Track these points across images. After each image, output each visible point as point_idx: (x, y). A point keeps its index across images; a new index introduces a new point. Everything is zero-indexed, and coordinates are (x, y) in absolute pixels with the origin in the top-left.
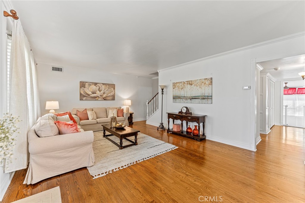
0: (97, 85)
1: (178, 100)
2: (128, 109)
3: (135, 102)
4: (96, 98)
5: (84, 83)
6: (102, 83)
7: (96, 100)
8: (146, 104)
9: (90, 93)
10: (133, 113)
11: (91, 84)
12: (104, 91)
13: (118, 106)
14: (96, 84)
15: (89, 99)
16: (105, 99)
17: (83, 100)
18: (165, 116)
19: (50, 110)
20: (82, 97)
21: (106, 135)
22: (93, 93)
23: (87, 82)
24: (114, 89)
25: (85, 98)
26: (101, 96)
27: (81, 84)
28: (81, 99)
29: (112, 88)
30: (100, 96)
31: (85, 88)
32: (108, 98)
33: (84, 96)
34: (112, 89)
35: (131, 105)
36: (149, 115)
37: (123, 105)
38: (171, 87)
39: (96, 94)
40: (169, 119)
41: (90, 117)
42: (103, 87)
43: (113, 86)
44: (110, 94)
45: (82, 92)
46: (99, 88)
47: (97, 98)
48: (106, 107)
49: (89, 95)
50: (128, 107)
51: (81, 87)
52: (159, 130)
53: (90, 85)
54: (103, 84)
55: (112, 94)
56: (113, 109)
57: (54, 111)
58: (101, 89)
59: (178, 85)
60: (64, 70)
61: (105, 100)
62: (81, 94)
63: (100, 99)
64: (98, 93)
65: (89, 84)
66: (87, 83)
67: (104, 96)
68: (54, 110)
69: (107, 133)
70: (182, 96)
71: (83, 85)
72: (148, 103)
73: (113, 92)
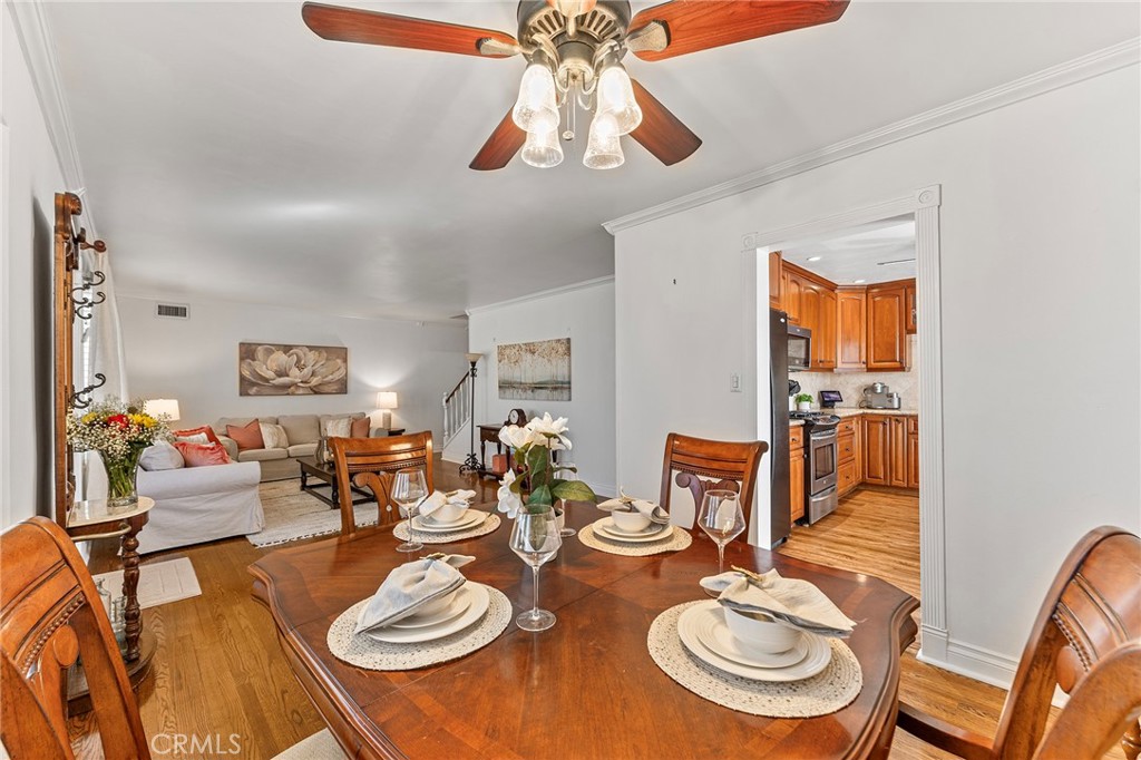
0: (291, 351)
2: (388, 419)
3: (411, 398)
4: (290, 387)
5: (253, 347)
6: (307, 346)
7: (288, 394)
8: (441, 404)
9: (270, 374)
10: (404, 430)
11: (271, 349)
12: (314, 368)
13: (355, 411)
14: (287, 349)
15: (268, 391)
16: (316, 391)
17: (249, 395)
18: (477, 432)
20: (247, 386)
21: (308, 483)
22: (280, 374)
23: (260, 345)
24: (345, 361)
25: (254, 390)
26: (306, 382)
27: (243, 349)
28: (243, 393)
29: (338, 358)
30: (302, 382)
31: (254, 360)
32: (326, 389)
33: (254, 384)
34: (339, 361)
35: (396, 406)
36: (449, 435)
37: (374, 407)
38: (494, 356)
39: (288, 376)
40: (483, 443)
41: (269, 442)
42: (312, 356)
43: (341, 353)
44: (331, 377)
45: (247, 373)
46: (299, 361)
48: (319, 413)
49: (267, 380)
50: (388, 411)
51: (242, 359)
52: (466, 472)
53: (269, 352)
54: (311, 348)
55: (338, 375)
56: (339, 418)
58: (302, 363)
59: (508, 351)
60: (191, 312)
61: (316, 393)
62: (242, 378)
63: (301, 391)
64: (295, 375)
65: (266, 350)
66: (260, 348)
67: (315, 381)
69: (312, 481)
70: (515, 383)
71: (248, 352)
72: (447, 401)
73: (342, 371)
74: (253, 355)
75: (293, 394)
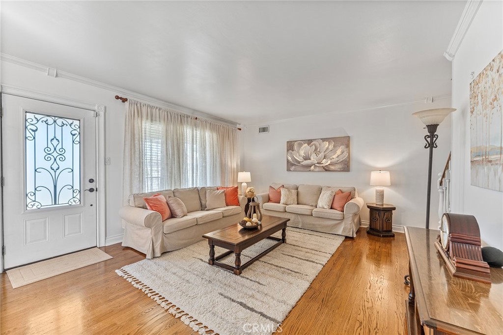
0: (312, 143)
4: (311, 166)
5: (293, 143)
6: (321, 139)
7: (310, 171)
9: (300, 159)
11: (301, 143)
12: (326, 153)
14: (309, 142)
15: (298, 169)
16: (326, 169)
17: (290, 171)
19: (242, 183)
20: (291, 165)
22: (306, 158)
23: (296, 141)
24: (348, 146)
25: (293, 168)
26: (320, 163)
27: (288, 145)
28: (288, 170)
29: (342, 144)
30: (318, 163)
31: (293, 151)
32: (332, 168)
33: (293, 165)
34: (344, 147)
35: (389, 183)
39: (310, 159)
42: (326, 144)
43: (346, 141)
44: (337, 159)
45: (290, 158)
46: (316, 149)
47: (312, 167)
48: (321, 185)
49: (299, 162)
51: (288, 150)
53: (300, 145)
54: (324, 140)
55: (342, 158)
58: (318, 150)
60: (270, 129)
61: (326, 170)
62: (288, 161)
63: (317, 169)
64: (314, 159)
66: (296, 143)
67: (326, 162)
68: (247, 183)
71: (290, 146)
72: (441, 184)
73: (346, 155)
74: (293, 148)
75: (313, 171)
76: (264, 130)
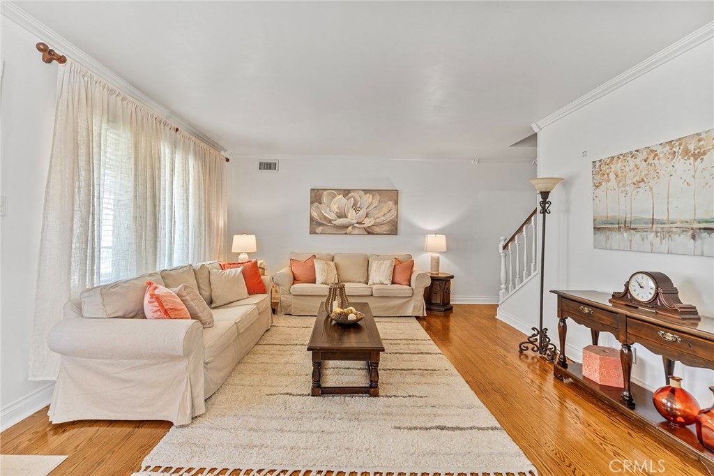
0: (349, 195)
1: (617, 238)
2: (436, 263)
4: (347, 227)
5: (320, 192)
6: (363, 190)
7: (346, 234)
8: (498, 250)
9: (331, 216)
10: (452, 277)
11: (334, 193)
12: (368, 210)
13: (401, 253)
14: (346, 193)
15: (330, 230)
16: (369, 232)
17: (316, 233)
18: (552, 303)
19: (239, 254)
20: (316, 225)
22: (341, 215)
23: (325, 190)
24: (396, 203)
25: (319, 229)
26: (360, 223)
27: (313, 194)
28: (312, 232)
29: (389, 200)
30: (357, 223)
31: (320, 203)
32: (377, 230)
33: (320, 224)
34: (391, 203)
35: (445, 249)
36: (507, 289)
37: (423, 249)
38: (586, 181)
39: (346, 217)
40: (563, 320)
41: (319, 278)
42: (368, 198)
43: (393, 195)
44: (383, 218)
45: (315, 215)
46: (355, 204)
47: (350, 228)
48: (368, 253)
49: (330, 221)
50: (436, 255)
51: (312, 203)
52: (530, 353)
53: (332, 196)
54: (366, 191)
55: (389, 217)
56: (385, 258)
57: (246, 256)
58: (358, 205)
59: (616, 166)
60: (280, 166)
61: (369, 233)
62: (312, 219)
63: (356, 231)
64: (352, 217)
65: (330, 194)
66: (325, 192)
67: (368, 222)
68: (248, 254)
70: (637, 220)
71: (316, 197)
72: (505, 247)
73: (393, 213)
74: (320, 199)
75: (350, 234)
76: (269, 166)
